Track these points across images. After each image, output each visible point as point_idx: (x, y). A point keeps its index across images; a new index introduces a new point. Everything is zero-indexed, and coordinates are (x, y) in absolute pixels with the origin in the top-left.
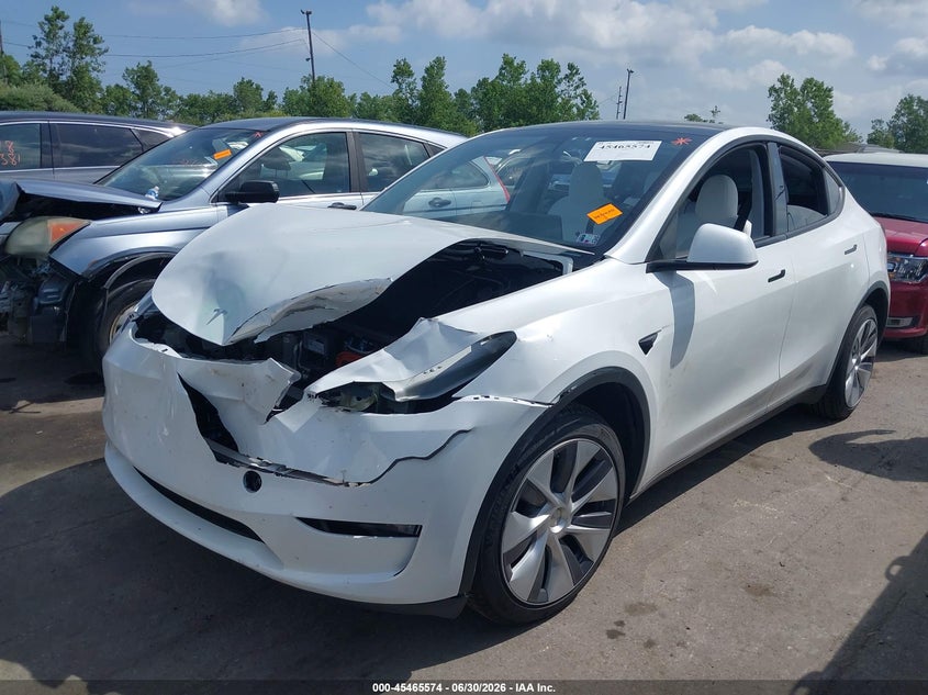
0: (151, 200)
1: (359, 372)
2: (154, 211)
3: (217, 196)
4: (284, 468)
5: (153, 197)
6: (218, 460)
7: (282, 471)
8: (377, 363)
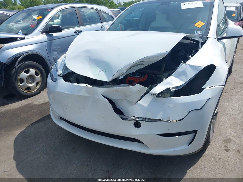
0: (20, 35)
1: (167, 84)
2: (22, 39)
3: (42, 32)
4: (146, 118)
5: (20, 34)
6: (122, 120)
7: (144, 119)
8: (171, 80)
